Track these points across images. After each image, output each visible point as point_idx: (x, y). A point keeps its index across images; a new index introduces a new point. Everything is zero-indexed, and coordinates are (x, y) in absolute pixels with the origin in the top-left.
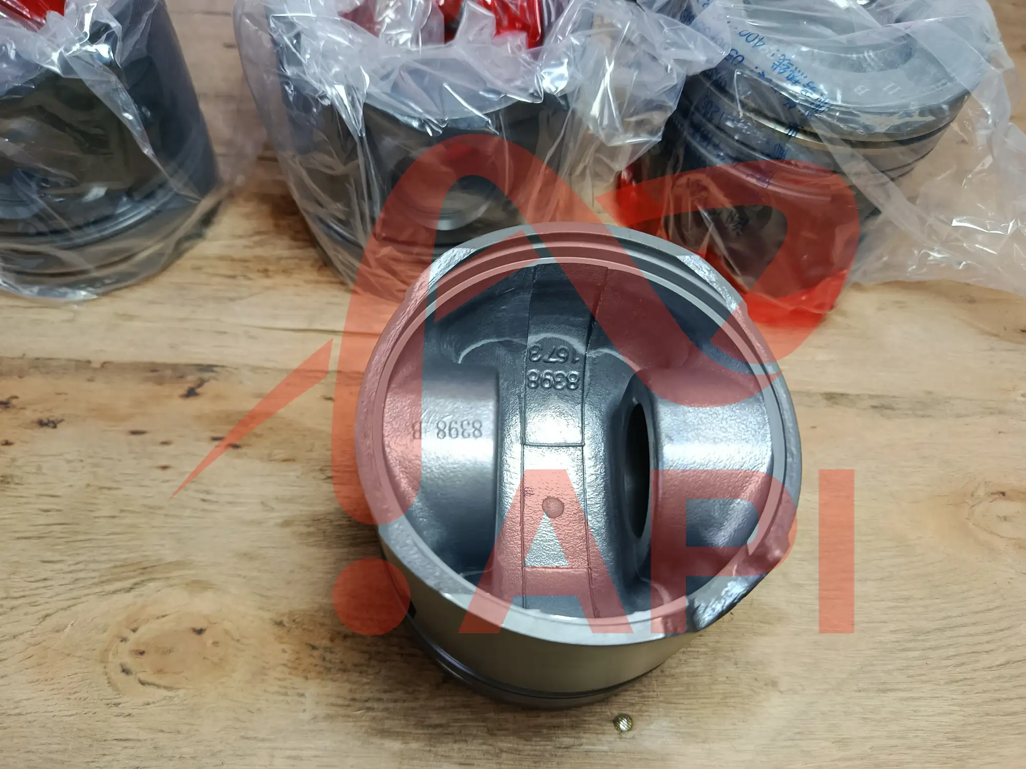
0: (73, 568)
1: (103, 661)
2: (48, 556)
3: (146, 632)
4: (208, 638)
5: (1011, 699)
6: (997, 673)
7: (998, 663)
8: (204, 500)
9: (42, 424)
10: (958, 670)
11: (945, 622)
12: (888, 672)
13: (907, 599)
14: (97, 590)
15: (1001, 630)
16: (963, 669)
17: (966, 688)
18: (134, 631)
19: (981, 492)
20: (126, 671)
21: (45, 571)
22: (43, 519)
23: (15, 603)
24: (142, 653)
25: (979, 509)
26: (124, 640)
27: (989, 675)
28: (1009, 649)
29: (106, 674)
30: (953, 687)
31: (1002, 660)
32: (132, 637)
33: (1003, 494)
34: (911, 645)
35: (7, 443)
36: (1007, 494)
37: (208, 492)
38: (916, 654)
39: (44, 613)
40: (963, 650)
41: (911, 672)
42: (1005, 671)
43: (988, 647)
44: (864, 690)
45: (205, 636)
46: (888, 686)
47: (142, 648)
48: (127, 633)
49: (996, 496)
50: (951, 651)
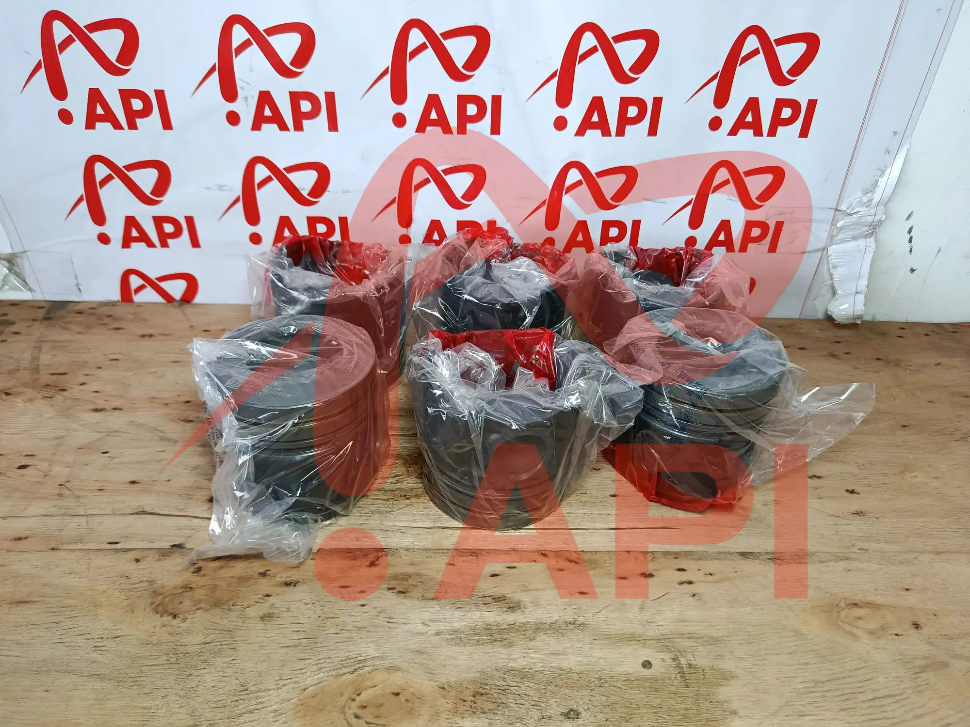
0: (317, 662)
1: (343, 712)
2: (302, 656)
3: (365, 696)
4: (402, 698)
5: (880, 719)
6: (868, 704)
7: (869, 699)
8: (389, 622)
9: (287, 584)
10: (845, 703)
11: (832, 676)
12: (804, 706)
13: (807, 664)
14: (334, 673)
15: (868, 680)
16: (848, 702)
17: (851, 713)
18: (359, 695)
19: (842, 604)
20: (357, 717)
21: (301, 665)
22: (295, 636)
23: (286, 682)
24: (365, 707)
25: (843, 613)
26: (353, 700)
27: (864, 706)
28: (874, 690)
29: (345, 719)
30: (843, 713)
31: (871, 697)
32: (358, 698)
33: (856, 604)
34: (814, 689)
35: (268, 596)
36: (859, 604)
37: (390, 618)
38: (819, 694)
39: (304, 687)
40: (846, 691)
41: (816, 705)
42: (873, 703)
43: (861, 690)
44: (790, 715)
45: (400, 697)
46: (804, 714)
47: (365, 705)
48: (354, 696)
49: (852, 606)
50: (839, 693)
